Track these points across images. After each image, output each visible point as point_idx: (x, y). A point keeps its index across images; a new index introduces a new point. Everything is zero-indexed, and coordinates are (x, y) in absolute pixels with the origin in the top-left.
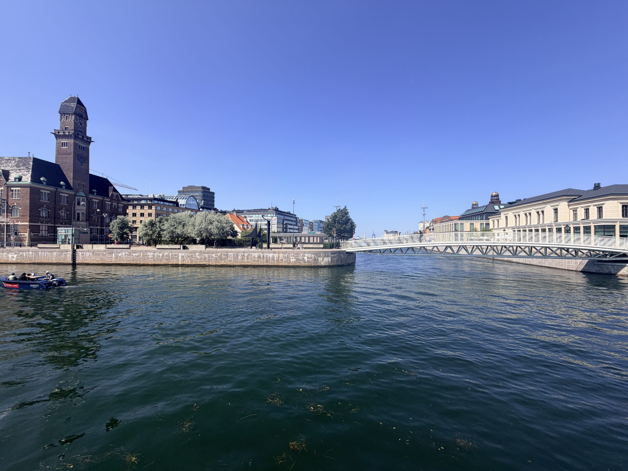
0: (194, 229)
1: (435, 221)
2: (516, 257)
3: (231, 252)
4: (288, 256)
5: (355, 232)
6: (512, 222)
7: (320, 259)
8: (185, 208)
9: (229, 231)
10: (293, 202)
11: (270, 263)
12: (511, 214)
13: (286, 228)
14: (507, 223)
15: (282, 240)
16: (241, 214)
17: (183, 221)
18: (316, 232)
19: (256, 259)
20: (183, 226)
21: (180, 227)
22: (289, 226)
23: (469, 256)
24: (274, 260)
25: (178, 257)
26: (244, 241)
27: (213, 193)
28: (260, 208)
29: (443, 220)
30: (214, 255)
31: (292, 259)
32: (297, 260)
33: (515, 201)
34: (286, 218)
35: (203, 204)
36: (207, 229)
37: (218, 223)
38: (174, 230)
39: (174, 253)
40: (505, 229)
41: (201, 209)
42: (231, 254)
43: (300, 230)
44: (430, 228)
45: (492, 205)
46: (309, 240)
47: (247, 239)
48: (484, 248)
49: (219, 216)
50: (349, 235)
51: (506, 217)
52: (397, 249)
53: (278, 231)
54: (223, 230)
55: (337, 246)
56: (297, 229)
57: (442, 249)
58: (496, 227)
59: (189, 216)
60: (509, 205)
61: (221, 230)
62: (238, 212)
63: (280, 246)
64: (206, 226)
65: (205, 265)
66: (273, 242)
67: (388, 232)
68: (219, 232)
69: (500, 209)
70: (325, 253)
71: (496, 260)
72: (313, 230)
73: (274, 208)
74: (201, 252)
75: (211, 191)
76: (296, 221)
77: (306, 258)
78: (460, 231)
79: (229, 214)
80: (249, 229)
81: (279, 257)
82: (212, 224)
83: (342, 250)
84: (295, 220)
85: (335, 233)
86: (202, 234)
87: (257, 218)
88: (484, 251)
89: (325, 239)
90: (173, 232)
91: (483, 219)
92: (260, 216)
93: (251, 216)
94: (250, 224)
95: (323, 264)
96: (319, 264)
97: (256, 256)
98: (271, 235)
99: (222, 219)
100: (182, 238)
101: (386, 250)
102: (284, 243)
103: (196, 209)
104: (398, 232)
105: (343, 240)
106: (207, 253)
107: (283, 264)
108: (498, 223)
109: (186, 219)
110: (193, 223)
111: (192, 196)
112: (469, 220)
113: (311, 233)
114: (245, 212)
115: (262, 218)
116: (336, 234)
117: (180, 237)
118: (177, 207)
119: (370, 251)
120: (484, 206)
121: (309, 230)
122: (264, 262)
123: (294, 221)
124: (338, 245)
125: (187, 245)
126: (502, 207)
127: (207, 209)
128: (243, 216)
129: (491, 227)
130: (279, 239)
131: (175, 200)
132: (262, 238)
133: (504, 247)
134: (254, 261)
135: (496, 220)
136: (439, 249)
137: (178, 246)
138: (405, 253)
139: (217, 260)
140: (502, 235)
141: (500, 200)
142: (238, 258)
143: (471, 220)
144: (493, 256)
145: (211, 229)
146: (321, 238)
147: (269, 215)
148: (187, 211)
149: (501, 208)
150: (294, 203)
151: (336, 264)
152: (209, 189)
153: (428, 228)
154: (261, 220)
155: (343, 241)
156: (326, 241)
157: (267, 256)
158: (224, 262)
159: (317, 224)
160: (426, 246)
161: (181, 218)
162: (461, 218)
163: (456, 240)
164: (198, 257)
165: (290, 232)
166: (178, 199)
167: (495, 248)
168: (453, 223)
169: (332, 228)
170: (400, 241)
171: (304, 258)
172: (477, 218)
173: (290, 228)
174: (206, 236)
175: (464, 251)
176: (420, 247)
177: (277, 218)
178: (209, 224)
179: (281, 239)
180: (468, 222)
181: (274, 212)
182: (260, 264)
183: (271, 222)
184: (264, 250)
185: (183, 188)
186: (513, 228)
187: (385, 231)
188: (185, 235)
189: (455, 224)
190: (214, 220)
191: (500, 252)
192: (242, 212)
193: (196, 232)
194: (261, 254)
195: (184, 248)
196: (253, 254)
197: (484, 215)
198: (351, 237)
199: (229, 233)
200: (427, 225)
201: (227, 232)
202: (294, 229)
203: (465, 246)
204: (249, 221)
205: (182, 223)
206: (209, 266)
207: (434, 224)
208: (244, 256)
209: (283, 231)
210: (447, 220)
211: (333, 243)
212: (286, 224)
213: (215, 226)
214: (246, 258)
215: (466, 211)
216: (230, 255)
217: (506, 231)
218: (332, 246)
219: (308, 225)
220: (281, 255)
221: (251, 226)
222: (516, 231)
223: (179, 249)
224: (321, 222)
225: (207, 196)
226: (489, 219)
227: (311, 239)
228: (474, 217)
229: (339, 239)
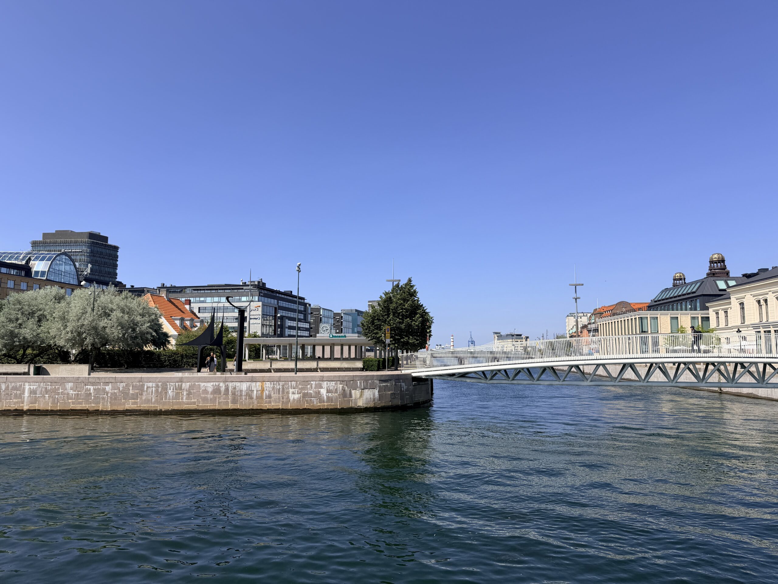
0: (64, 329)
1: (598, 313)
2: (764, 385)
3: (149, 380)
4: (283, 389)
5: (430, 336)
6: (752, 316)
7: (356, 393)
8: (47, 280)
9: (148, 333)
10: (297, 269)
11: (241, 403)
12: (750, 301)
13: (282, 327)
14: (743, 317)
15: (273, 353)
16: (178, 295)
17: (40, 310)
18: (347, 335)
19: (210, 396)
20: (39, 321)
21: (31, 323)
22: (289, 323)
23: (670, 384)
24: (251, 398)
25: (20, 394)
26: (182, 356)
27: (116, 248)
28: (223, 283)
29: (617, 309)
30: (108, 388)
31: (293, 393)
32: (305, 395)
33: (756, 271)
34: (282, 304)
35: (89, 272)
36: (95, 328)
37: (122, 314)
38: (16, 331)
39: (13, 384)
40: (741, 329)
41: (83, 283)
42: (150, 384)
43: (313, 331)
44: (589, 326)
45: (712, 279)
46: (332, 352)
47: (191, 350)
48: (700, 369)
49: (127, 298)
50: (417, 340)
51: (742, 304)
52: (520, 372)
53: (263, 334)
54: (134, 330)
55: (393, 365)
56: (306, 330)
57: (614, 371)
58: (722, 324)
59: (55, 297)
60: (746, 280)
61: (130, 331)
62: (171, 290)
63: (267, 366)
64: (93, 320)
65: (88, 410)
66: (250, 358)
67: (501, 336)
68: (124, 335)
69: (729, 287)
70: (366, 378)
71: (727, 393)
72: (341, 331)
73: (256, 283)
74: (77, 381)
75: (110, 242)
76: (305, 312)
77: (323, 392)
78: (651, 333)
79: (149, 295)
80: (196, 329)
81: (263, 390)
82: (109, 315)
83: (404, 372)
84: (302, 308)
85: (388, 335)
86: (83, 340)
87: (215, 305)
88: (701, 374)
89: (368, 350)
90: (12, 335)
91: (695, 309)
92: (224, 299)
93: (202, 299)
94: (199, 318)
95: (361, 404)
96: (353, 405)
97: (210, 390)
98: (247, 340)
99: (132, 305)
100: (33, 350)
101: (496, 374)
102: (276, 360)
103: (72, 282)
104: (523, 336)
105: (405, 351)
106: (93, 384)
107: (273, 405)
108: (727, 316)
109: (46, 304)
110: (64, 313)
111: (65, 254)
112: (668, 310)
113: (336, 337)
114: (188, 291)
115: (227, 304)
116: (391, 338)
117: (29, 347)
118: (27, 279)
119: (464, 375)
120: (696, 282)
121: (333, 331)
122: (227, 403)
123: (300, 312)
124: (395, 363)
125: (45, 366)
126: (732, 283)
127: (99, 282)
128: (183, 299)
129: (713, 324)
130: (264, 351)
131: (24, 262)
132: (225, 347)
133: (739, 366)
134: (205, 400)
135: (722, 309)
136: (610, 371)
137: (23, 368)
138: (538, 380)
139: (115, 399)
140: (735, 341)
141: (728, 268)
142: (166, 393)
143: (673, 310)
144: (719, 385)
145: (105, 328)
146: (359, 347)
147: (244, 299)
148: (49, 287)
149: (730, 285)
150: (299, 271)
151: (390, 404)
152: (106, 239)
153: (585, 327)
154: (225, 310)
155: (405, 354)
156: (371, 355)
157: (235, 388)
158: (133, 403)
159: (350, 318)
160: (583, 365)
161: (34, 303)
162: (652, 307)
163: (642, 352)
164: (71, 392)
165: (290, 336)
166: (30, 259)
167: (722, 368)
168: (637, 317)
169: (380, 325)
170: (527, 354)
171: (319, 392)
172: (684, 307)
173: (291, 328)
174: (93, 345)
175: (662, 375)
176: (569, 366)
177: (263, 305)
178: (100, 316)
179: (270, 350)
180: (667, 314)
181: (257, 292)
182: (217, 407)
183: (246, 314)
184: (228, 375)
185: (45, 235)
186: (755, 327)
187: (496, 333)
188: (43, 342)
189: (641, 318)
190: (115, 308)
191: (731, 376)
192: (181, 290)
193: (70, 335)
194: (222, 384)
195: (39, 371)
196: (202, 384)
197: (698, 301)
198: (422, 344)
199: (149, 336)
200: (584, 320)
201: (142, 334)
202: (299, 329)
203: (663, 363)
204: (196, 311)
205: (36, 315)
206: (97, 413)
207: (597, 320)
208: (180, 388)
209: (275, 334)
210: (624, 310)
211: (384, 359)
212: (282, 318)
213: (115, 320)
214: (185, 393)
215: (662, 292)
216: (148, 387)
217: (743, 334)
218: (381, 365)
219: (332, 321)
220: (268, 384)
221: (202, 322)
222: (762, 333)
223: (24, 374)
224: (359, 312)
225: (101, 253)
226: (707, 308)
227: (337, 349)
228: (679, 305)
229: (398, 349)
